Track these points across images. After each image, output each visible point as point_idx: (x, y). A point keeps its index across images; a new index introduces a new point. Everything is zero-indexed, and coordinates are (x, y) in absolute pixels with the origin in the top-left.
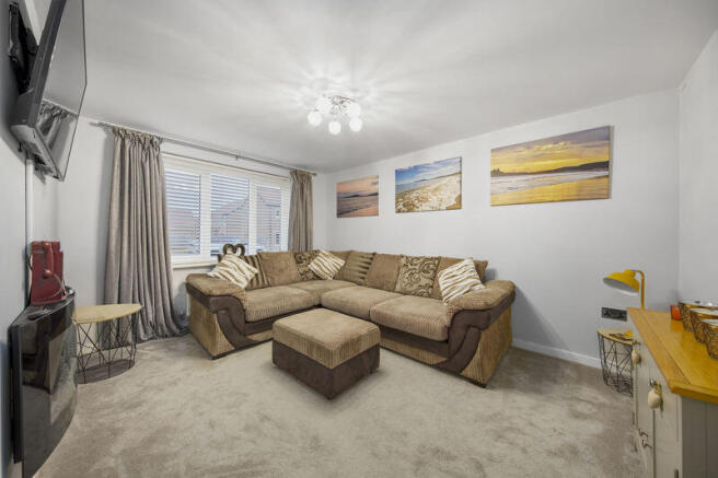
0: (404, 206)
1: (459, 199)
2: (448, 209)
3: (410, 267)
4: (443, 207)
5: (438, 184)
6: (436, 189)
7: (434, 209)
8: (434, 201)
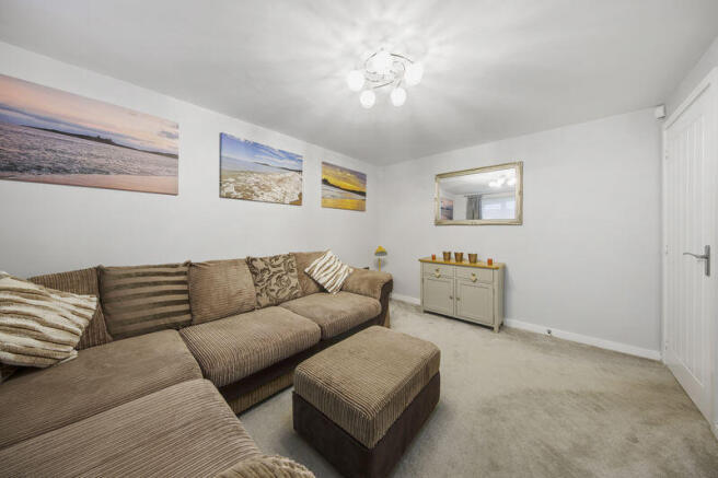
0: (237, 190)
1: (300, 195)
2: (291, 203)
3: (273, 270)
4: (287, 200)
5: (282, 175)
6: (280, 181)
7: (277, 202)
8: (277, 191)
